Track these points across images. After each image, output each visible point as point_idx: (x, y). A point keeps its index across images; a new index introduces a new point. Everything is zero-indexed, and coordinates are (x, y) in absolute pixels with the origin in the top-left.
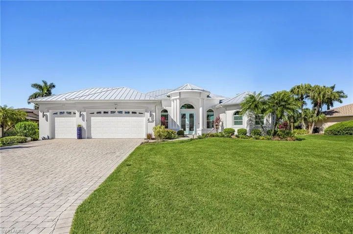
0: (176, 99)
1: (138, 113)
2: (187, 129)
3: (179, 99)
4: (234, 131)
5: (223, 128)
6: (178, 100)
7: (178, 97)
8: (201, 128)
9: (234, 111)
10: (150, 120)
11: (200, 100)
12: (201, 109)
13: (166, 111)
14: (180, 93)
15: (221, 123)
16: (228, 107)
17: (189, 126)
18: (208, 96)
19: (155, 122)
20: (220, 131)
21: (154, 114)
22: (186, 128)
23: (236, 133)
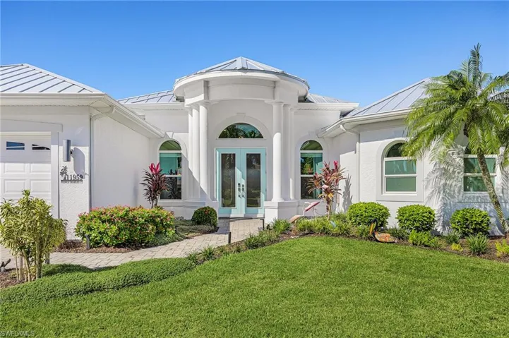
0: (196, 106)
1: (28, 147)
2: (241, 201)
3: (206, 103)
4: (386, 215)
5: (350, 202)
6: (202, 109)
7: (201, 97)
8: (277, 198)
9: (387, 143)
10: (71, 172)
11: (275, 107)
12: (277, 139)
13: (171, 145)
14: (207, 83)
15: (342, 184)
16: (365, 129)
17: (245, 194)
18: (304, 99)
19: (86, 179)
20: (340, 208)
21: (85, 150)
22: (238, 200)
23: (392, 222)
